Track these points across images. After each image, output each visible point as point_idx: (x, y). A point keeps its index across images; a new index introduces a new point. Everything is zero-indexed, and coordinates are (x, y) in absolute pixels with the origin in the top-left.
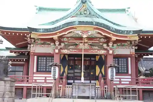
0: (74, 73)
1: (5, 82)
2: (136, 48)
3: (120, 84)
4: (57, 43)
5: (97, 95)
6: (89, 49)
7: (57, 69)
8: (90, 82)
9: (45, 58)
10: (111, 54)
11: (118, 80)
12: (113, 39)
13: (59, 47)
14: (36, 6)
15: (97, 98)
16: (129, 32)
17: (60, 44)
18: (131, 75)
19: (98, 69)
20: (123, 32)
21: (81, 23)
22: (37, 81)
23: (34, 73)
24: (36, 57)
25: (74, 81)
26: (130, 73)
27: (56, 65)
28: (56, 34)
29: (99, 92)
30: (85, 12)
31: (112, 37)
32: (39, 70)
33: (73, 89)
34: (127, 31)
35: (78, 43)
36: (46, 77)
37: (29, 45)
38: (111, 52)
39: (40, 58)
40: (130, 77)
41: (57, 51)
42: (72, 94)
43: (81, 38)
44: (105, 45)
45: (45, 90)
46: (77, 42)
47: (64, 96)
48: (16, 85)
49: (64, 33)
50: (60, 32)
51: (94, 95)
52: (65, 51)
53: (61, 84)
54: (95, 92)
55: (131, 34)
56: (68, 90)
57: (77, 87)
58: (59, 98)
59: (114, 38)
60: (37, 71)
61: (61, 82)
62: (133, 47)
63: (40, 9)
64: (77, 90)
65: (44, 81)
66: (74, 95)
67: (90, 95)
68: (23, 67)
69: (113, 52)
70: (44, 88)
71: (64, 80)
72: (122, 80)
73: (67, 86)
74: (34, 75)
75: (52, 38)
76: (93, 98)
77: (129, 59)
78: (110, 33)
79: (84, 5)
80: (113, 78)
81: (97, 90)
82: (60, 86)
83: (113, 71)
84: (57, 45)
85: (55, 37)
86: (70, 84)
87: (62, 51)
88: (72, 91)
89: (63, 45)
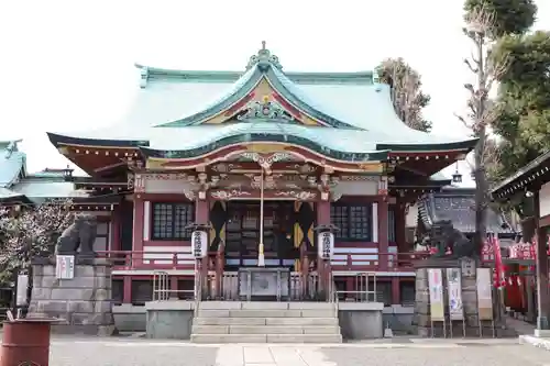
0: (243, 230)
1: (95, 269)
2: (392, 179)
3: (349, 267)
4: (203, 177)
5: (292, 293)
6: (275, 190)
7: (204, 236)
8: (281, 262)
9: (170, 207)
10: (324, 201)
11: (345, 257)
12: (326, 171)
13: (207, 186)
14: (141, 67)
15: (294, 299)
16: (360, 156)
17: (209, 180)
18: (377, 245)
19: (298, 231)
20: (348, 156)
21: (256, 137)
22: (156, 262)
23: (144, 244)
24: (147, 204)
25: (241, 262)
26: (375, 240)
27: (201, 228)
28: (202, 160)
29: (298, 287)
30: (266, 111)
31: (326, 166)
32: (157, 235)
33: (239, 280)
34: (357, 154)
35: (250, 176)
36: (176, 254)
37: (130, 176)
38: (325, 196)
39: (158, 207)
40: (375, 250)
41: (202, 195)
42: (239, 291)
43: (256, 165)
44: (312, 181)
45: (174, 283)
46: (249, 173)
47: (221, 296)
48: (114, 272)
49: (219, 159)
50: (211, 157)
51: (286, 294)
52: (221, 195)
53: (213, 270)
54: (289, 286)
55: (365, 161)
56: (229, 283)
57: (249, 276)
58: (210, 300)
59: (330, 169)
60: (152, 237)
61: (211, 264)
62: (385, 178)
63: (153, 75)
64: (249, 282)
65: (171, 262)
66: (242, 293)
67: (278, 294)
68: (106, 225)
69: (329, 197)
70: (172, 279)
71: (220, 261)
72: (353, 257)
73: (225, 273)
74: (146, 249)
75: (194, 170)
76: (283, 299)
77: (375, 206)
78: (319, 159)
79: (264, 74)
80: (328, 256)
81: (292, 283)
82: (210, 273)
83: (328, 240)
84: (203, 182)
85: (200, 167)
86: (234, 268)
87: (213, 194)
88: (239, 285)
89: (215, 180)
